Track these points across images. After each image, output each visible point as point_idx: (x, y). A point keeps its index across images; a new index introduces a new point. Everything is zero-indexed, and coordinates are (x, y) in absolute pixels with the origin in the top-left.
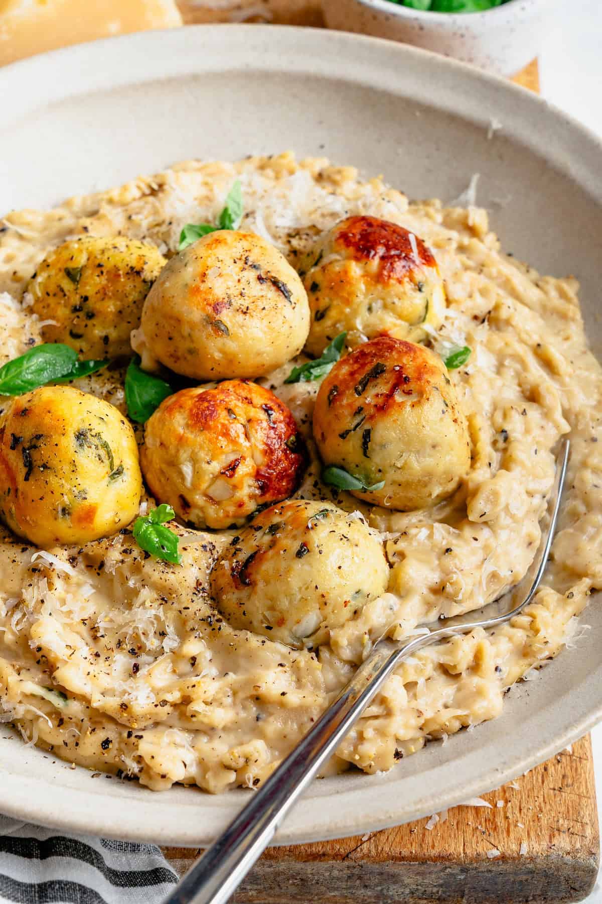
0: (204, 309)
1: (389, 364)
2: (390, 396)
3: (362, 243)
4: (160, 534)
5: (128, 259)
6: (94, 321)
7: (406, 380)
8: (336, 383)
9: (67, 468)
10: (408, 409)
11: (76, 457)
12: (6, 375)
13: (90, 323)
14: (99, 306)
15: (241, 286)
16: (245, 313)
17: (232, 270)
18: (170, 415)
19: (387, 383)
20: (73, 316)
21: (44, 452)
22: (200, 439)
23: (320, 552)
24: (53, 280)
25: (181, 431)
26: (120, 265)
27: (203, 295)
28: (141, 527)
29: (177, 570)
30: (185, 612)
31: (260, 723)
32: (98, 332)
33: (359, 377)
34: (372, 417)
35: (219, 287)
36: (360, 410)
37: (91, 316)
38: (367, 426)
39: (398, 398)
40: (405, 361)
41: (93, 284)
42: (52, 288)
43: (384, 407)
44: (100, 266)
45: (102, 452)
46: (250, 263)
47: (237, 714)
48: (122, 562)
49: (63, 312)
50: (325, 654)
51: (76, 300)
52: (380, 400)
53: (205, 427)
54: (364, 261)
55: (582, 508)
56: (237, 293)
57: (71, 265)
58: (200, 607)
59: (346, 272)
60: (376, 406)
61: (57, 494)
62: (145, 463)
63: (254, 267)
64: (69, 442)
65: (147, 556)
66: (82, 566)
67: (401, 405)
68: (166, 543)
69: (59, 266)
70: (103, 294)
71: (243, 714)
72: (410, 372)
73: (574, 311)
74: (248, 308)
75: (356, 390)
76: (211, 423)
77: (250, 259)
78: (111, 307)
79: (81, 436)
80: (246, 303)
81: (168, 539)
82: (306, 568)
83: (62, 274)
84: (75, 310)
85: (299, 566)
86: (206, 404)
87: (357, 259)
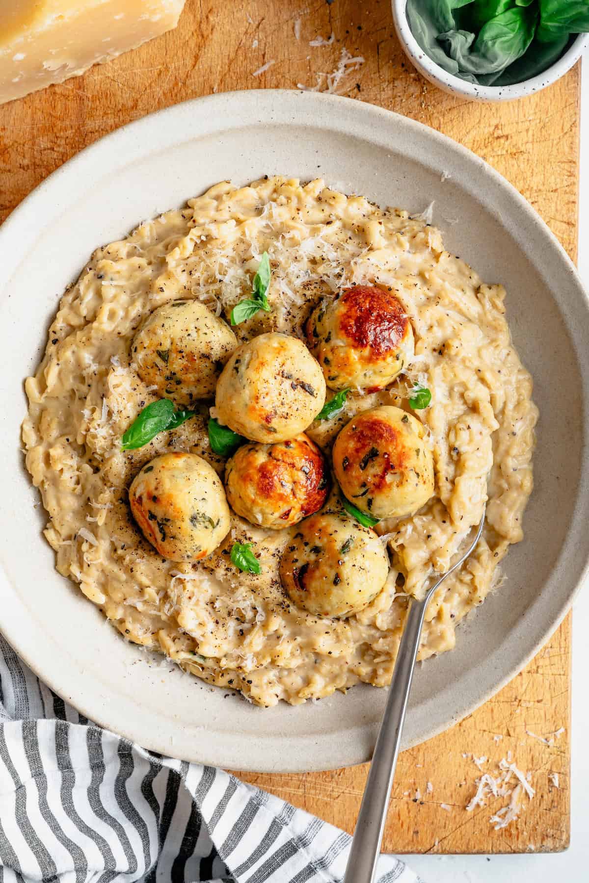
0: (259, 422)
1: (381, 450)
2: (383, 478)
3: (357, 334)
4: (248, 561)
5: (199, 347)
6: (182, 385)
7: (392, 467)
8: (347, 455)
9: (188, 539)
10: (395, 489)
11: (192, 533)
12: (132, 439)
13: (178, 386)
14: (183, 377)
15: (282, 397)
16: (286, 418)
17: (274, 386)
18: (245, 484)
19: (381, 465)
20: (167, 382)
21: (172, 530)
22: (265, 503)
23: (348, 584)
24: (150, 357)
25: (253, 497)
26: (194, 351)
27: (258, 413)
28: (235, 556)
29: (259, 577)
30: (266, 600)
31: (317, 665)
32: (185, 391)
33: (362, 455)
34: (372, 492)
35: (268, 404)
36: (364, 485)
37: (179, 382)
38: (369, 496)
39: (389, 478)
40: (390, 449)
41: (177, 364)
42: (150, 363)
43: (380, 486)
44: (181, 352)
45: (207, 524)
46: (285, 375)
47: (304, 660)
48: (226, 575)
49: (159, 379)
50: (352, 622)
51: (168, 373)
52: (377, 480)
53: (268, 496)
54: (360, 349)
55: (505, 486)
56: (279, 404)
57: (160, 349)
58: (275, 594)
59: (348, 358)
60: (374, 484)
61: (183, 551)
62: (229, 499)
63: (288, 378)
64: (187, 525)
65: (241, 572)
66: (200, 569)
67: (390, 486)
68: (252, 567)
69: (153, 348)
70: (186, 369)
71: (307, 660)
72: (394, 460)
73: (502, 321)
74: (287, 414)
75: (361, 466)
76: (272, 494)
77: (285, 372)
78: (191, 377)
79: (193, 519)
80: (285, 409)
81: (253, 564)
82: (340, 592)
83: (155, 354)
84: (168, 379)
85: (335, 590)
86: (267, 481)
87: (355, 347)
